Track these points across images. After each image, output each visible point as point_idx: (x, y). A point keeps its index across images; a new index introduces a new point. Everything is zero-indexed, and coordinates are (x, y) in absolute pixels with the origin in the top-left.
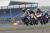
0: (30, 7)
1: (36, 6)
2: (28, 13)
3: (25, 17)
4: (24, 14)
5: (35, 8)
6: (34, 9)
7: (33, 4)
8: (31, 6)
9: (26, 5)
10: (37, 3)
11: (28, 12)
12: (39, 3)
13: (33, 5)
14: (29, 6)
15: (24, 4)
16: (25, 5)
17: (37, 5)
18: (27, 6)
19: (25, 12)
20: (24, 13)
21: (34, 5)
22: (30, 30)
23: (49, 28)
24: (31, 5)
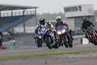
0: (22, 14)
1: (33, 14)
2: (50, 25)
3: (46, 33)
4: (44, 27)
5: (31, 17)
6: (29, 19)
7: (27, 10)
8: (24, 12)
10: (35, 8)
11: (50, 23)
12: (38, 8)
14: (19, 12)
16: (11, 11)
17: (34, 12)
18: (15, 12)
19: (44, 24)
20: (42, 26)
21: (28, 12)
23: (58, 56)
24: (23, 10)
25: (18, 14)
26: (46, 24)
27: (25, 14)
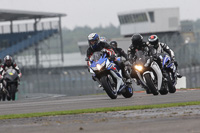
0: (31, 29)
1: (54, 28)
5: (51, 35)
6: (46, 38)
7: (43, 20)
8: (35, 25)
9: (15, 23)
10: (60, 16)
12: (65, 15)
13: (43, 24)
14: (26, 25)
15: (6, 20)
16: (9, 23)
17: (57, 24)
18: (18, 26)
22: (30, 125)
23: (106, 115)
25: (23, 30)
26: (160, 48)
27: (39, 28)
